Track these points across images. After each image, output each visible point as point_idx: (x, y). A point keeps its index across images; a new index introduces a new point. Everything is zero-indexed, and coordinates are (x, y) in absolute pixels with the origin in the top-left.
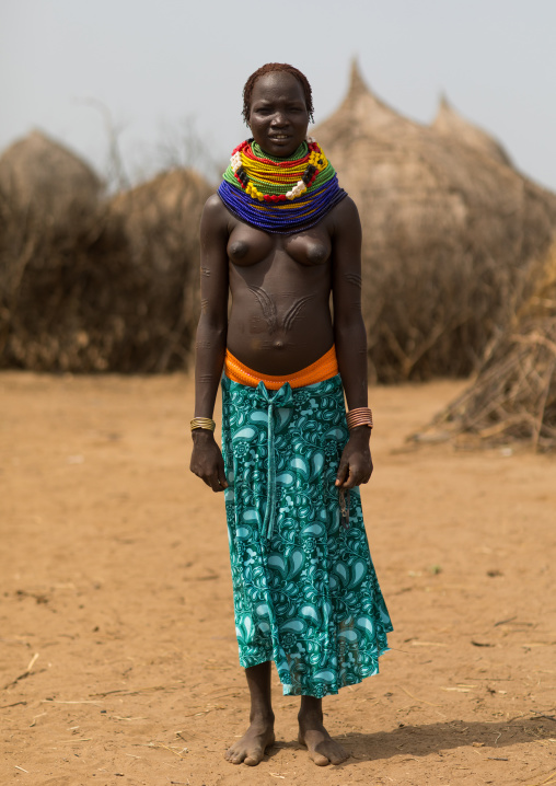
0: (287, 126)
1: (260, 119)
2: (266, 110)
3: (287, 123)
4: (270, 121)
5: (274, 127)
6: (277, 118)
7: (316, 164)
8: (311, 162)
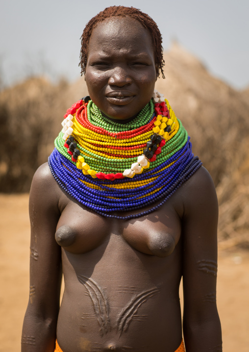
0: (129, 84)
1: (97, 74)
2: (104, 64)
3: (128, 80)
4: (108, 79)
5: (112, 86)
6: (116, 74)
7: (161, 132)
8: (155, 130)
